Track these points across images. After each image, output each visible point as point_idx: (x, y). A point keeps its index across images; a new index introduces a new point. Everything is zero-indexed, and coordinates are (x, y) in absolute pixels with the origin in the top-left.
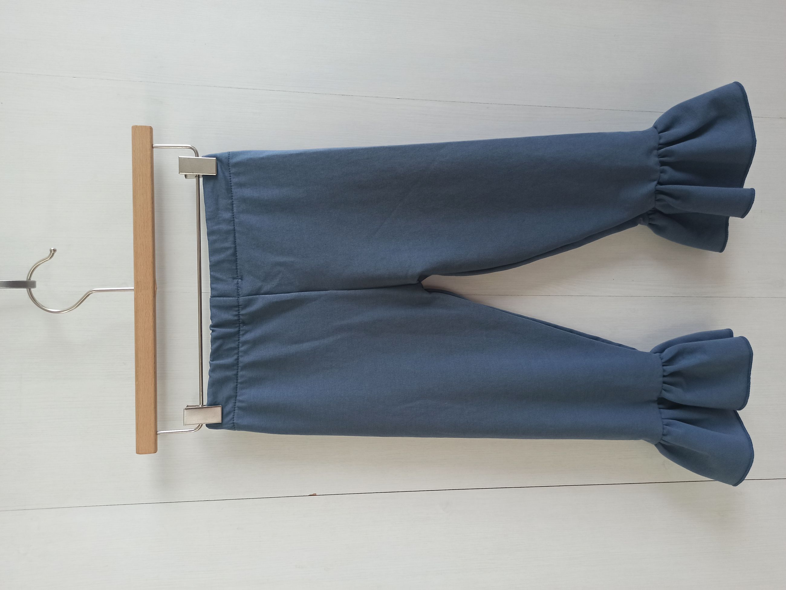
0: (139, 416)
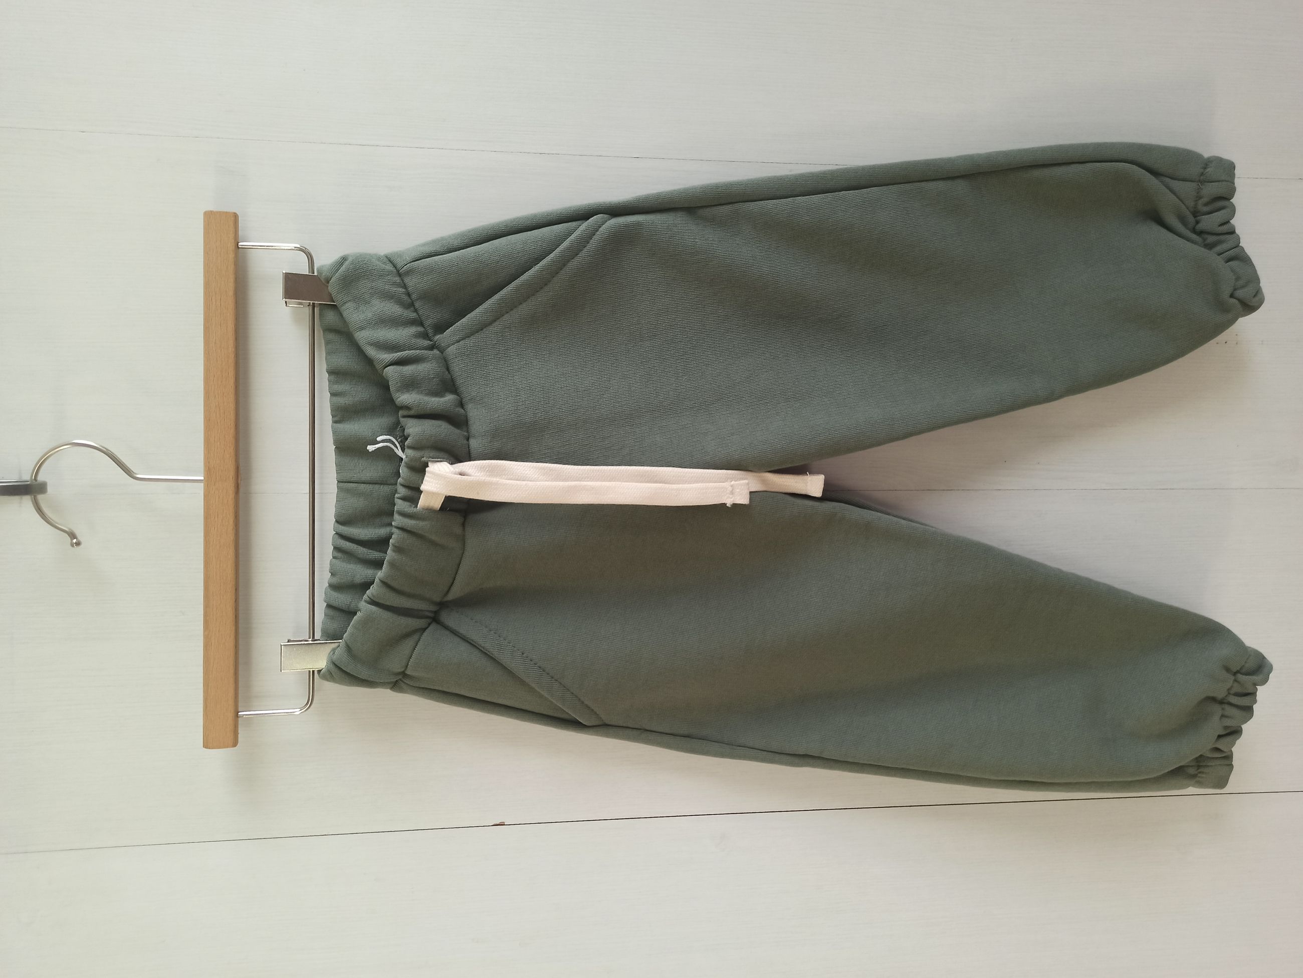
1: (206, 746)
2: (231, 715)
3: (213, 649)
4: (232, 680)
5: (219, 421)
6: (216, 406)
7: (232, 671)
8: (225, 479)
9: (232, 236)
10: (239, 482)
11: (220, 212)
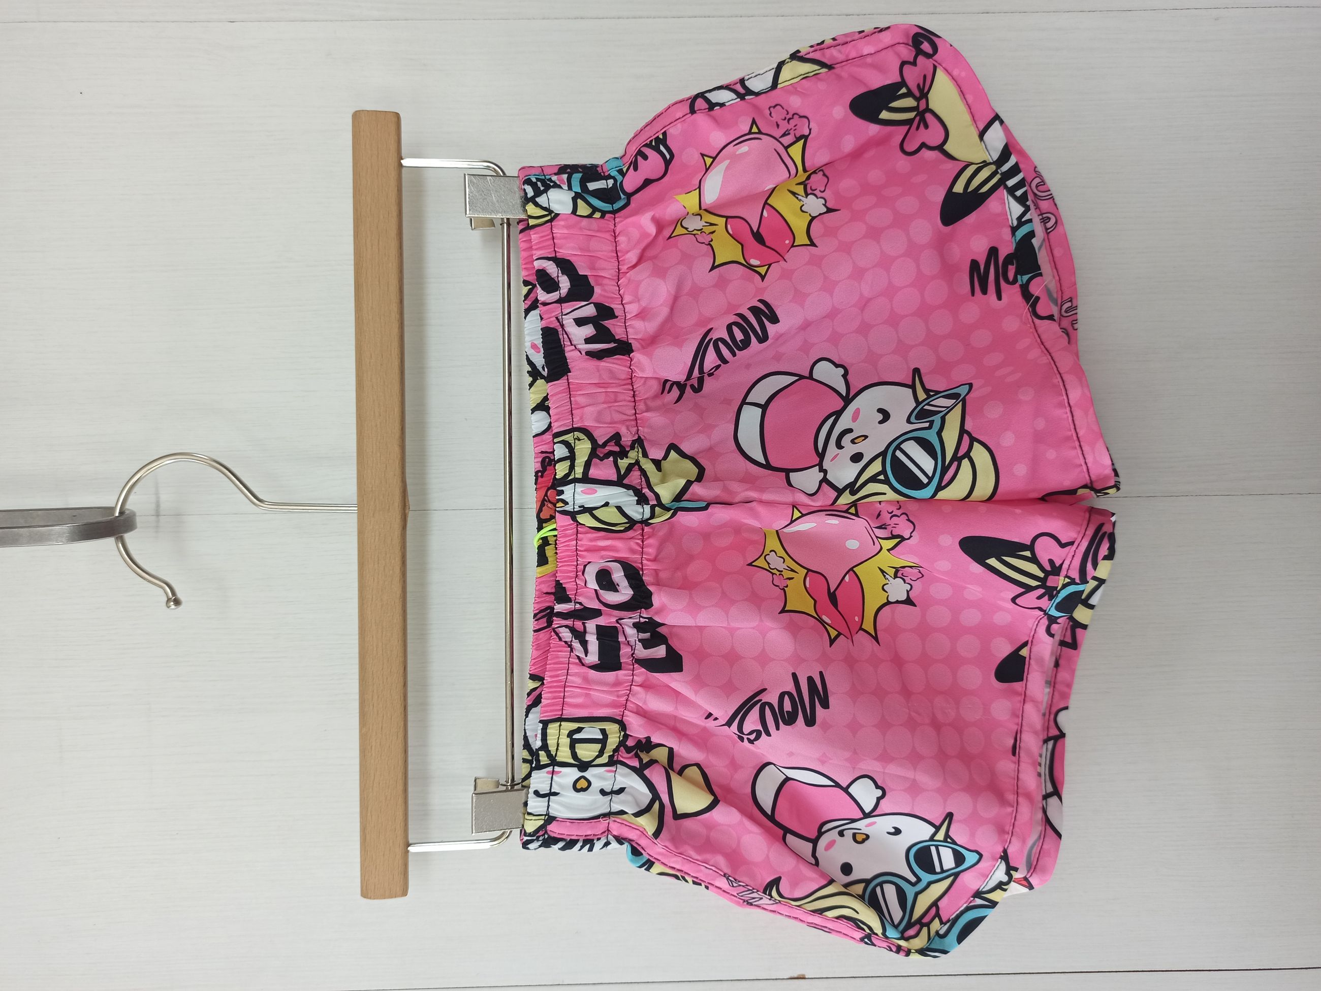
0: (369, 812)
1: (366, 893)
2: (399, 851)
3: (374, 755)
4: (400, 801)
5: (378, 423)
6: (374, 401)
7: (400, 787)
8: (387, 507)
9: (393, 147)
10: (407, 511)
11: (376, 112)
